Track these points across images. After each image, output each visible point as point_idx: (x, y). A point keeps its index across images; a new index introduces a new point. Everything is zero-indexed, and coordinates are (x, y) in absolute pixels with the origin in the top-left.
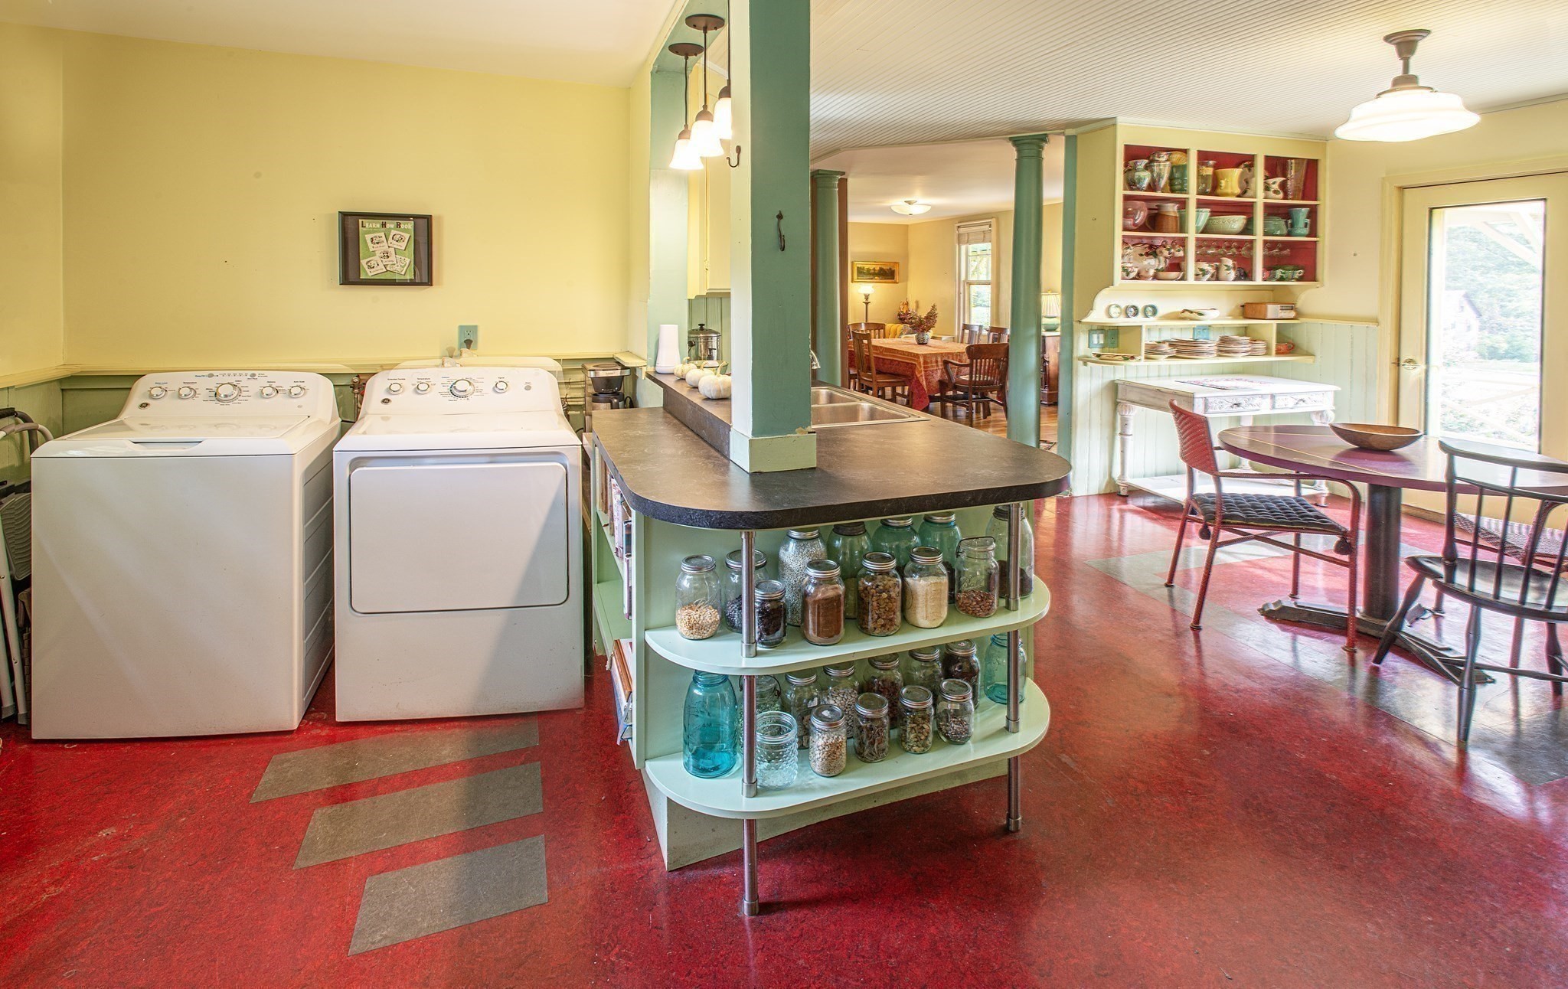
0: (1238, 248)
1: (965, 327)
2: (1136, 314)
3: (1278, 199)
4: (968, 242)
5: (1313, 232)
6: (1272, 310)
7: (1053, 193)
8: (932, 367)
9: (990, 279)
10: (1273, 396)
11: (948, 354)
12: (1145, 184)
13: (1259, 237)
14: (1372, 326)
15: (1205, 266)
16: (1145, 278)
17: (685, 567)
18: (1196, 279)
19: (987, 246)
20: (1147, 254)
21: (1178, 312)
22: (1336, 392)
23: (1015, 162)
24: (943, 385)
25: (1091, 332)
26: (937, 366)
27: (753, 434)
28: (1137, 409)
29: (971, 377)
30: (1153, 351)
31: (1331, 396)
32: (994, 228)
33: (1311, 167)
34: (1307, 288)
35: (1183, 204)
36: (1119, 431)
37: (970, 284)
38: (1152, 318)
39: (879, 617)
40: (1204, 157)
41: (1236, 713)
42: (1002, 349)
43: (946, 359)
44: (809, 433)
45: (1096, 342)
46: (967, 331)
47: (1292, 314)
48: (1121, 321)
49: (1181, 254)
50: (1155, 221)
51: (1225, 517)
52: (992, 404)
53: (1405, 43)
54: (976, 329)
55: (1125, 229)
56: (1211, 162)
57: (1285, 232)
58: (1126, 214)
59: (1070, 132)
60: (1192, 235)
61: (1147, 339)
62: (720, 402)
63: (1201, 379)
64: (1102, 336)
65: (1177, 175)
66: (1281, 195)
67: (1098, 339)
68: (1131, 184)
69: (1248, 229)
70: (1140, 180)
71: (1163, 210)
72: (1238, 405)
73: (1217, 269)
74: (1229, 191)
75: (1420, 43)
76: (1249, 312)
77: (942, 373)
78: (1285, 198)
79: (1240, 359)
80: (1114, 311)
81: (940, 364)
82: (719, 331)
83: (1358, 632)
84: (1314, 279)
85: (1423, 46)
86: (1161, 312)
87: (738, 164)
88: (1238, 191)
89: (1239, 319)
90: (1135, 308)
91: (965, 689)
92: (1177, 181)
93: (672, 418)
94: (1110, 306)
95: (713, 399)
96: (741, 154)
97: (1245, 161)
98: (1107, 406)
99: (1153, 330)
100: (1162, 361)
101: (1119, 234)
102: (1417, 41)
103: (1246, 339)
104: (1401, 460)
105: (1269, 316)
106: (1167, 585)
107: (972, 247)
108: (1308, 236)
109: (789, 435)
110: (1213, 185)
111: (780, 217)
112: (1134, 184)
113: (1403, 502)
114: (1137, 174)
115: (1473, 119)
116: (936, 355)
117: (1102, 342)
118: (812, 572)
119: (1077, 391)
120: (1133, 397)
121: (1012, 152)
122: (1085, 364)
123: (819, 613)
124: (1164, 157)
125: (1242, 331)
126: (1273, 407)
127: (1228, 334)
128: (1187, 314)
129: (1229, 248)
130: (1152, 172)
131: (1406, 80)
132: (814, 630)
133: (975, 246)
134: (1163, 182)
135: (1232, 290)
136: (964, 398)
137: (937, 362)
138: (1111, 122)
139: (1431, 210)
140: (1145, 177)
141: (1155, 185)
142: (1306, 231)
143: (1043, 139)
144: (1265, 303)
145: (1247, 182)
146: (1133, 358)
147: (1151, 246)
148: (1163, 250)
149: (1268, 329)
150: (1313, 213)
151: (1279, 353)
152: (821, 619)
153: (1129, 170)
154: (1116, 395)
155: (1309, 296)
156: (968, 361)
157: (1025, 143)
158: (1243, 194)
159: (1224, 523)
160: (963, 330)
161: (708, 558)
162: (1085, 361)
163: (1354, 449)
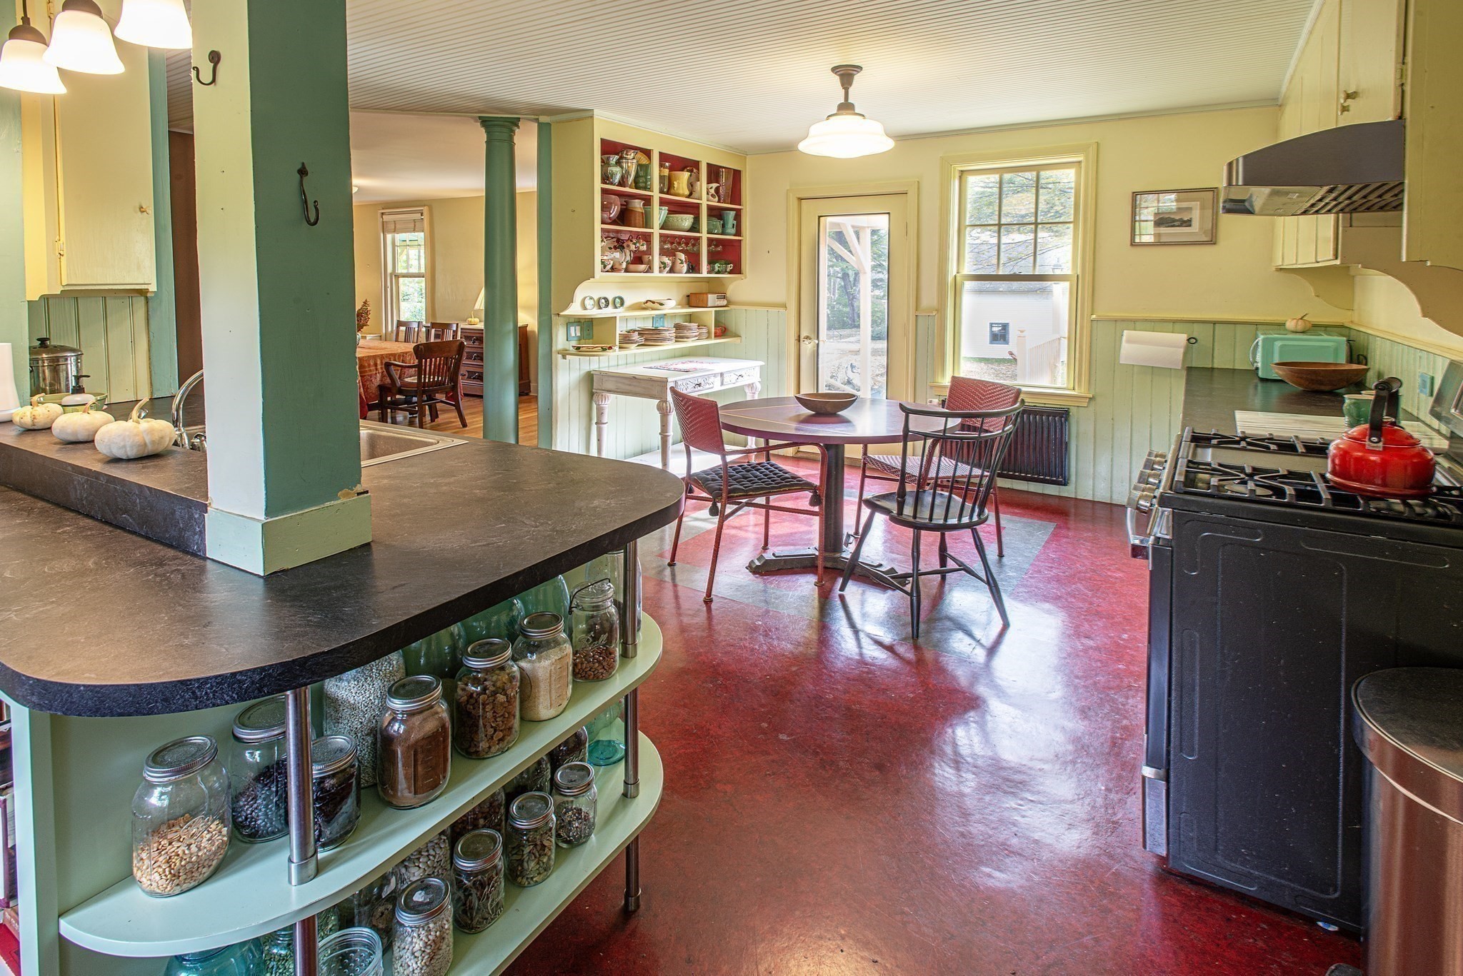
0: (687, 244)
1: (400, 324)
2: (607, 306)
3: (715, 203)
4: (395, 231)
5: (738, 233)
6: (712, 299)
7: (526, 183)
8: (370, 371)
9: (423, 270)
10: (722, 374)
11: (389, 355)
12: (617, 180)
13: (704, 235)
14: (782, 310)
15: (666, 260)
16: (619, 270)
17: (153, 775)
18: (660, 272)
19: (420, 236)
20: (615, 248)
21: (640, 303)
22: (761, 367)
23: (485, 145)
24: (383, 389)
25: (568, 325)
26: (376, 369)
27: (268, 514)
28: (612, 396)
29: (419, 379)
30: (626, 340)
31: (758, 370)
32: (426, 217)
33: (737, 175)
34: (735, 279)
35: (647, 201)
36: (595, 420)
37: (397, 277)
38: (621, 309)
39: (495, 731)
40: (664, 157)
41: (770, 675)
42: (455, 347)
43: (387, 360)
44: (359, 494)
45: (573, 335)
46: (403, 328)
47: (725, 302)
48: (594, 312)
49: (644, 248)
50: (624, 217)
51: (730, 491)
52: (439, 406)
53: (846, 74)
54: (415, 326)
55: (603, 222)
56: (667, 164)
57: (720, 232)
58: (605, 208)
59: (543, 119)
60: (656, 231)
61: (621, 328)
62: (149, 463)
63: (662, 363)
64: (578, 328)
65: (641, 173)
66: (717, 199)
67: (575, 331)
68: (606, 178)
69: (695, 227)
70: (613, 174)
71: (630, 206)
72: (699, 385)
73: (674, 263)
74: (681, 192)
75: (856, 77)
76: (693, 302)
77: (383, 376)
78: (719, 202)
79: (690, 343)
80: (589, 303)
81: (379, 367)
82: (75, 346)
83: (825, 568)
84: (740, 272)
85: (858, 78)
86: (627, 303)
87: (214, 81)
88: (687, 193)
89: (685, 308)
90: (606, 300)
91: (584, 773)
92: (641, 179)
93: (29, 500)
94: (585, 298)
95: (129, 460)
96: (220, 66)
97: (691, 165)
98: (584, 397)
99: (626, 321)
100: (633, 349)
101: (598, 226)
102: (854, 75)
103: (694, 325)
104: (845, 421)
105: (709, 305)
106: (670, 565)
107: (399, 237)
108: (735, 235)
109: (328, 504)
110: (668, 185)
111: (303, 172)
112: (608, 178)
113: (846, 455)
114: (609, 168)
115: (889, 144)
116: (375, 357)
117: (579, 334)
118: (397, 704)
119: (557, 386)
120: (610, 385)
121: (481, 135)
122: (564, 357)
123: (416, 761)
124: (631, 155)
125: (688, 318)
126: (722, 384)
127: (679, 321)
128: (649, 304)
129: (679, 244)
130: (622, 167)
131: (846, 107)
132: (409, 788)
133: (401, 235)
134: (631, 180)
135: (681, 282)
136: (406, 402)
137: (376, 365)
138: (589, 114)
139: (819, 217)
140: (617, 172)
141: (624, 182)
142: (733, 231)
143: (515, 122)
144: (707, 294)
145: (692, 186)
146: (610, 348)
147: (618, 240)
148: (631, 244)
149: (709, 315)
150: (738, 217)
151: (717, 336)
152: (420, 769)
153: (605, 163)
154: (593, 386)
155: (738, 287)
156: (416, 362)
157: (495, 125)
158: (690, 196)
159: (728, 497)
160: (398, 327)
161: (198, 740)
162: (564, 354)
163: (813, 416)
